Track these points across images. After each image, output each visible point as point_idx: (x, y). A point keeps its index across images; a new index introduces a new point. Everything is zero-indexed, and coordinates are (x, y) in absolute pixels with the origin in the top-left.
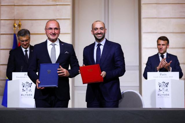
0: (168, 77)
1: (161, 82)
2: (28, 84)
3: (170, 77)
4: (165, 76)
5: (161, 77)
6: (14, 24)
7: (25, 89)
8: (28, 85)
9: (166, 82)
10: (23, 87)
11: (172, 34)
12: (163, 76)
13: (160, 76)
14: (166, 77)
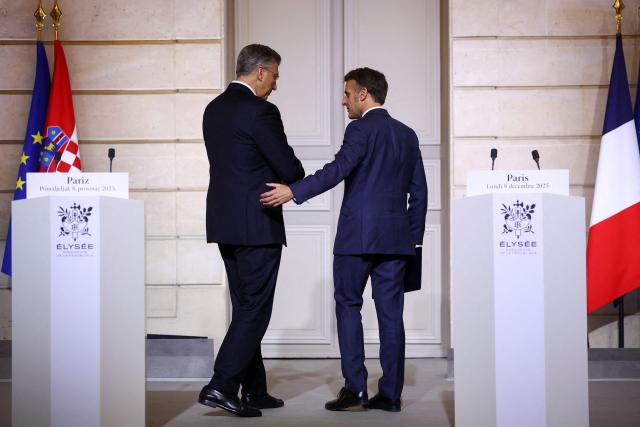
0: (532, 187)
1: (510, 203)
2: (78, 212)
3: (540, 186)
4: (524, 183)
5: (511, 186)
6: (38, 10)
7: (67, 226)
8: (79, 214)
9: (528, 203)
10: (63, 219)
11: (546, 41)
12: (518, 183)
13: (509, 183)
14: (527, 186)
